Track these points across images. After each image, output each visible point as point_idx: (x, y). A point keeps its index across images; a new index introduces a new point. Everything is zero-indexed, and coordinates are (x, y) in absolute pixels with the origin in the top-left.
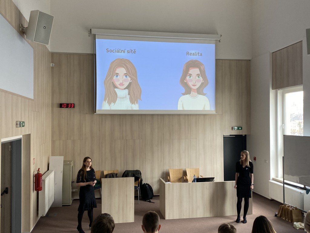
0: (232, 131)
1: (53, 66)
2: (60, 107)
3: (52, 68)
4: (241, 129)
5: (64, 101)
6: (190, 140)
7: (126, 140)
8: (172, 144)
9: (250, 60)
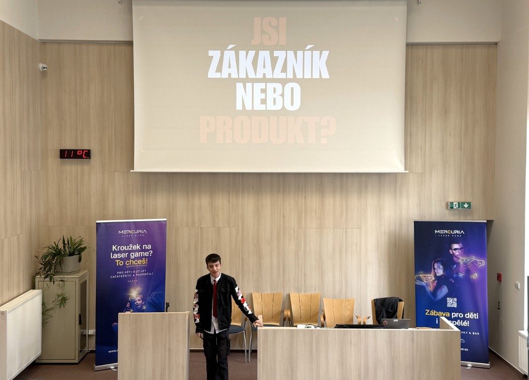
0: (447, 211)
1: (45, 69)
2: (61, 157)
3: (44, 74)
4: (469, 207)
5: (69, 145)
6: (346, 231)
7: (201, 228)
8: (303, 239)
9: (496, 44)
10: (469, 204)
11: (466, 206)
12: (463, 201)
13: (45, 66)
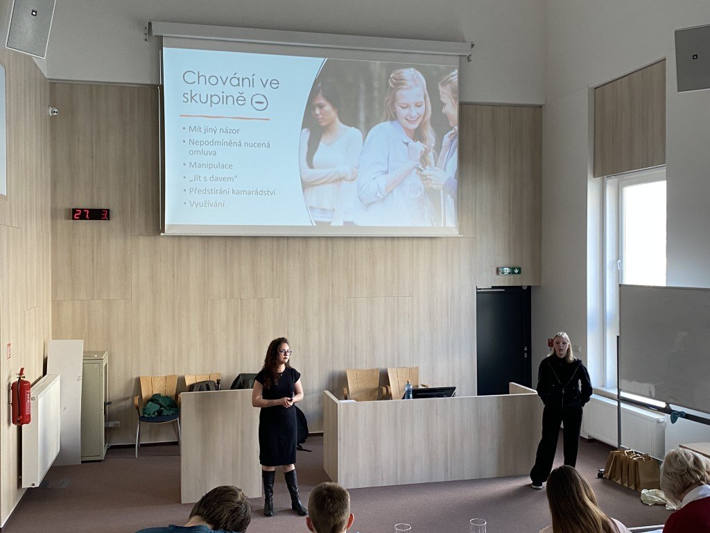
0: (498, 277)
1: (55, 114)
3: (54, 119)
4: (519, 273)
5: (84, 203)
6: (397, 300)
7: (242, 299)
8: (353, 309)
9: (541, 107)
10: (519, 269)
11: (516, 271)
12: (512, 266)
13: (56, 110)
